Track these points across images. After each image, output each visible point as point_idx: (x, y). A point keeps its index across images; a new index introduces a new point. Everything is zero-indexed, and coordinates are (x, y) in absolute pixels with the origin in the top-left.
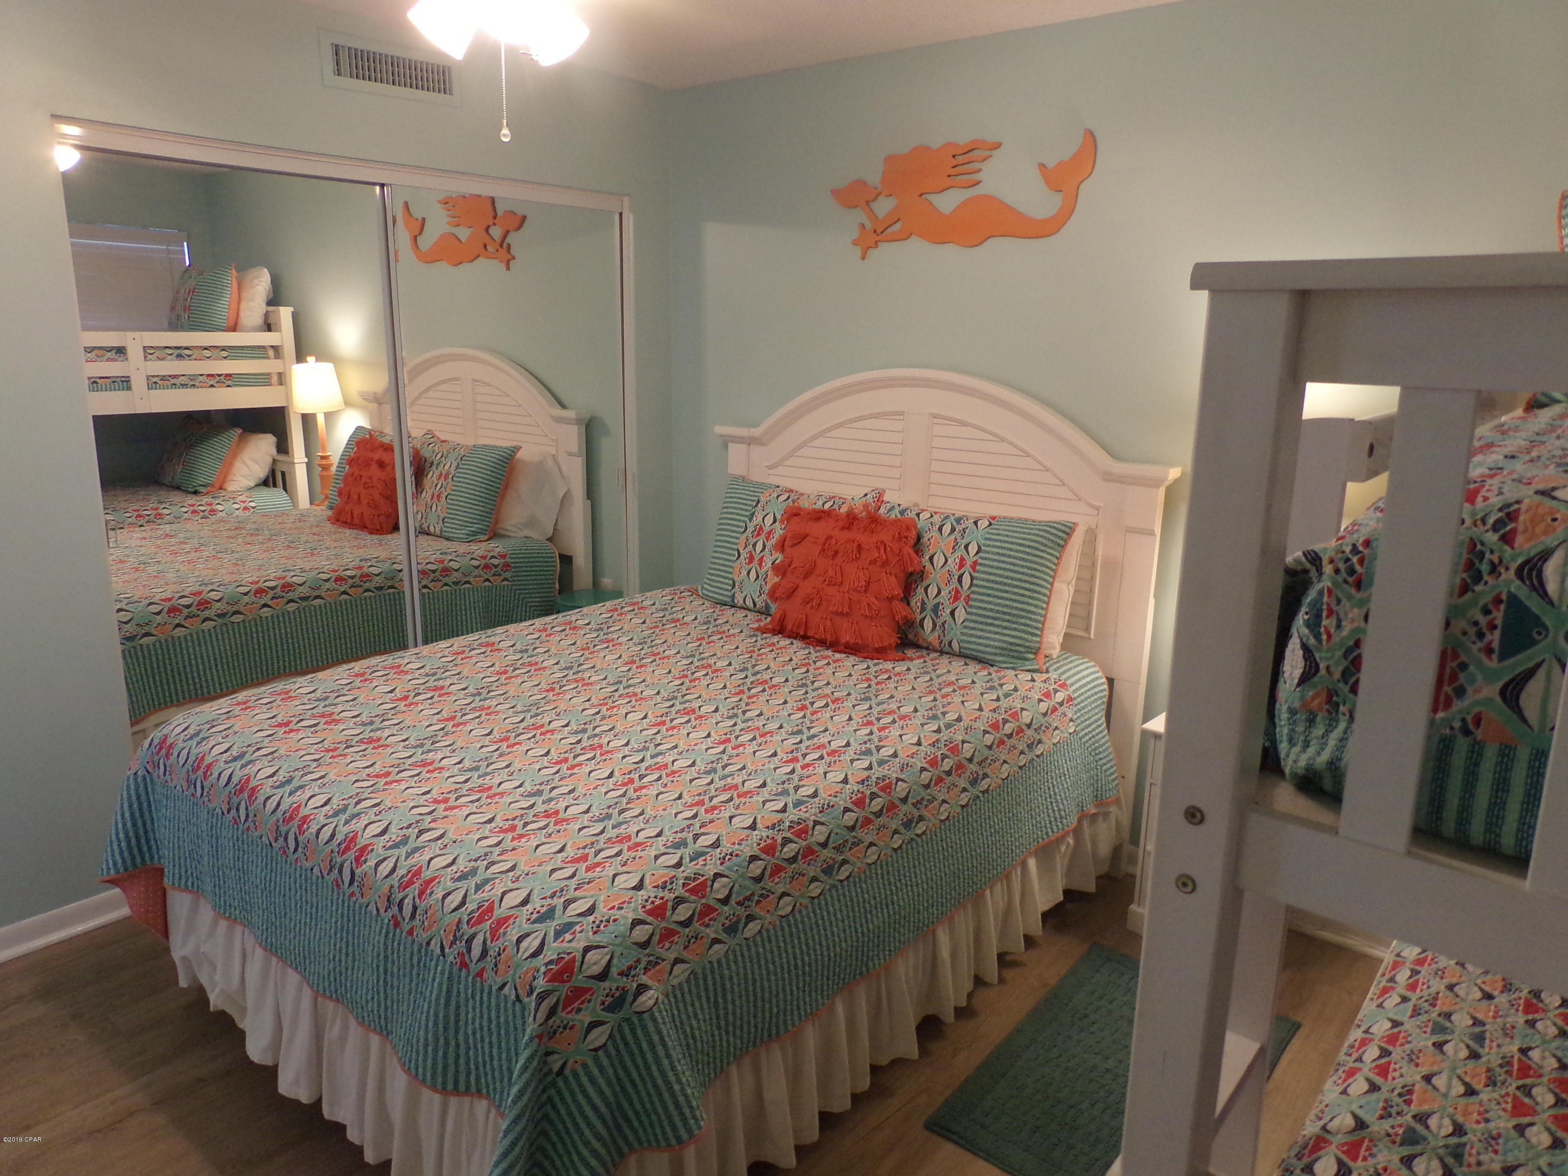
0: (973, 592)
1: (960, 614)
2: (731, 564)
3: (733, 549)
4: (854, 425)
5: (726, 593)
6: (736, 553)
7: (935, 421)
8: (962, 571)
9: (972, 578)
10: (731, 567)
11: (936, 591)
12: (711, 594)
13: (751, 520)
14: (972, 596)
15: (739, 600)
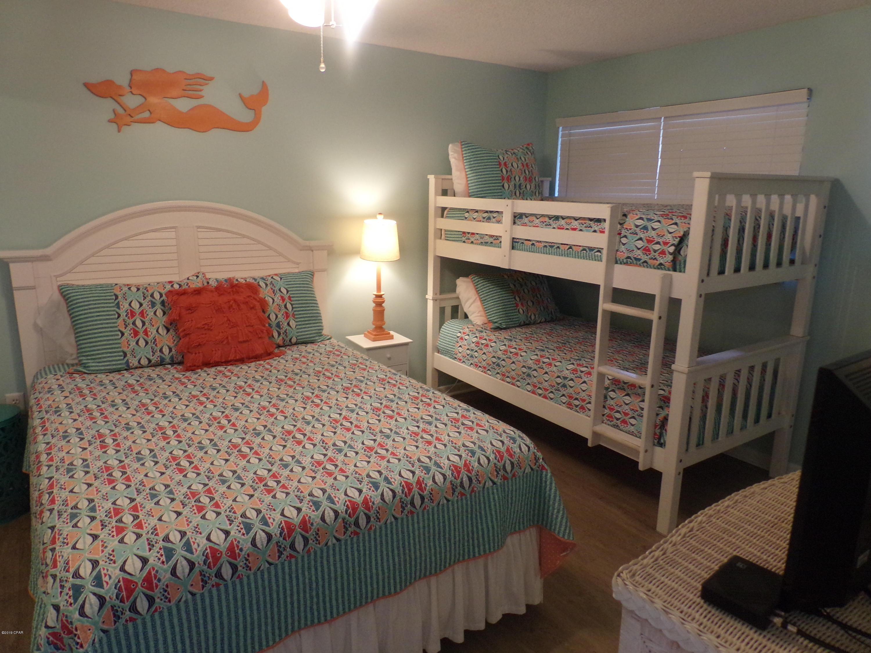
0: (295, 311)
1: (293, 323)
2: (119, 341)
3: (116, 331)
4: (136, 238)
5: (121, 362)
6: (119, 333)
7: (199, 230)
8: (285, 303)
9: (292, 305)
10: (119, 343)
11: (274, 317)
12: (103, 368)
13: (119, 308)
14: (295, 313)
15: (134, 362)
